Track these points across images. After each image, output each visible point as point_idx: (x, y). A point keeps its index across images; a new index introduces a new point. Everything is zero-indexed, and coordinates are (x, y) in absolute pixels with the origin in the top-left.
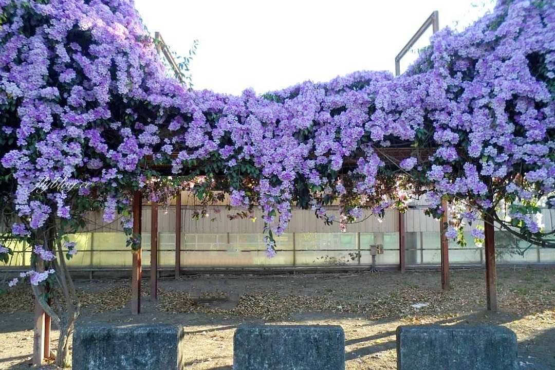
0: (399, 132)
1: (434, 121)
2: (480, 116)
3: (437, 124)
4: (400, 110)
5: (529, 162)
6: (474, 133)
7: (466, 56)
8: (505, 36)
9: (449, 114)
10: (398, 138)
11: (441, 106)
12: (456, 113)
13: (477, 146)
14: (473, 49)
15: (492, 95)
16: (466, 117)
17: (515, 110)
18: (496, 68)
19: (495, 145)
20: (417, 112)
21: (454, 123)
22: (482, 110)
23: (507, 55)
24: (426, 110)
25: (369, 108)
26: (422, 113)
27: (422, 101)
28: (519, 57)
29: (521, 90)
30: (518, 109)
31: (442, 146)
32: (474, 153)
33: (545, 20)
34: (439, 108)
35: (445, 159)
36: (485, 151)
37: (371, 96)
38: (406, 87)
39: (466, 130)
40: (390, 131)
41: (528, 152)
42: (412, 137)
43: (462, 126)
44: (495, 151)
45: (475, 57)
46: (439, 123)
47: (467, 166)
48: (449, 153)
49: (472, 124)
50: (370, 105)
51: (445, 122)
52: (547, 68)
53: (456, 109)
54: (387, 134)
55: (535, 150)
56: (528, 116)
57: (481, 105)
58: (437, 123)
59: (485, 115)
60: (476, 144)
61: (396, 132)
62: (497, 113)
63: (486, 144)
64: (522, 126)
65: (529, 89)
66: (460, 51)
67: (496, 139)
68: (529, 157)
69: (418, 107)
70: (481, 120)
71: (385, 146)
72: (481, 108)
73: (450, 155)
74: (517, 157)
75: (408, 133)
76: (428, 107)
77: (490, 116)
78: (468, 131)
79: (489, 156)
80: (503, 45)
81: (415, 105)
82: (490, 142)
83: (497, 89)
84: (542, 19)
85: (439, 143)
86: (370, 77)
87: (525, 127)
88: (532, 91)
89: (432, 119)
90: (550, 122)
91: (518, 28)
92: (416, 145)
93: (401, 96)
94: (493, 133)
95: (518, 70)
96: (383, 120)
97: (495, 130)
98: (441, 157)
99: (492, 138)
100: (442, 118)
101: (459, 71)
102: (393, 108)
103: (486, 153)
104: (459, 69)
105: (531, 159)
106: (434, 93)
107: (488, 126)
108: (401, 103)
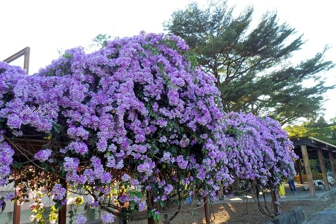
0: (37, 123)
1: (68, 118)
2: (107, 120)
3: (70, 122)
4: (37, 103)
5: (136, 158)
6: (102, 132)
7: (94, 72)
8: (121, 66)
9: (82, 114)
10: (34, 128)
11: (76, 106)
12: (87, 114)
13: (104, 143)
14: (99, 69)
15: (115, 104)
16: (95, 118)
17: (128, 119)
18: (115, 87)
19: (115, 143)
20: (53, 107)
21: (86, 122)
22: (108, 115)
23: (122, 79)
24: (61, 107)
25: (4, 95)
26: (58, 109)
27: (59, 98)
28: (130, 82)
29: (135, 105)
30: (129, 118)
31: (75, 141)
32: (101, 148)
33: (142, 64)
34: (73, 107)
35: (77, 152)
36: (109, 148)
37: (9, 83)
38: (43, 84)
39: (94, 129)
40: (28, 121)
41: (136, 151)
42: (49, 129)
43: (91, 126)
44: (115, 148)
45: (100, 75)
46: (72, 121)
47: (94, 159)
48: (82, 147)
49: (99, 125)
50: (6, 92)
51: (78, 120)
52: (144, 94)
53: (87, 110)
54: (24, 124)
55: (140, 149)
56: (136, 124)
57: (107, 111)
58: (70, 120)
59: (110, 119)
60: (103, 141)
61: (34, 122)
62: (120, 118)
63: (110, 142)
64: (132, 131)
65: (139, 105)
66: (91, 67)
67: (117, 138)
68: (136, 154)
69: (56, 103)
70: (108, 122)
71: (17, 136)
72: (107, 113)
73: (83, 149)
74: (129, 153)
75: (46, 125)
76: (63, 105)
77: (114, 121)
78: (96, 130)
79: (111, 152)
80: (119, 72)
81: (53, 101)
82: (112, 141)
83: (119, 101)
84: (140, 63)
85: (71, 138)
86: (4, 67)
87: (134, 132)
88: (141, 107)
89: (66, 116)
90: (147, 130)
91: (129, 63)
92: (49, 138)
93: (39, 91)
94: (115, 134)
95: (130, 91)
96: (22, 109)
97: (117, 132)
98: (74, 150)
99: (113, 138)
100: (76, 116)
101: (87, 83)
102: (31, 100)
103: (110, 149)
104: (87, 81)
105: (137, 156)
106: (75, 93)
107: (112, 128)
108: (40, 97)
